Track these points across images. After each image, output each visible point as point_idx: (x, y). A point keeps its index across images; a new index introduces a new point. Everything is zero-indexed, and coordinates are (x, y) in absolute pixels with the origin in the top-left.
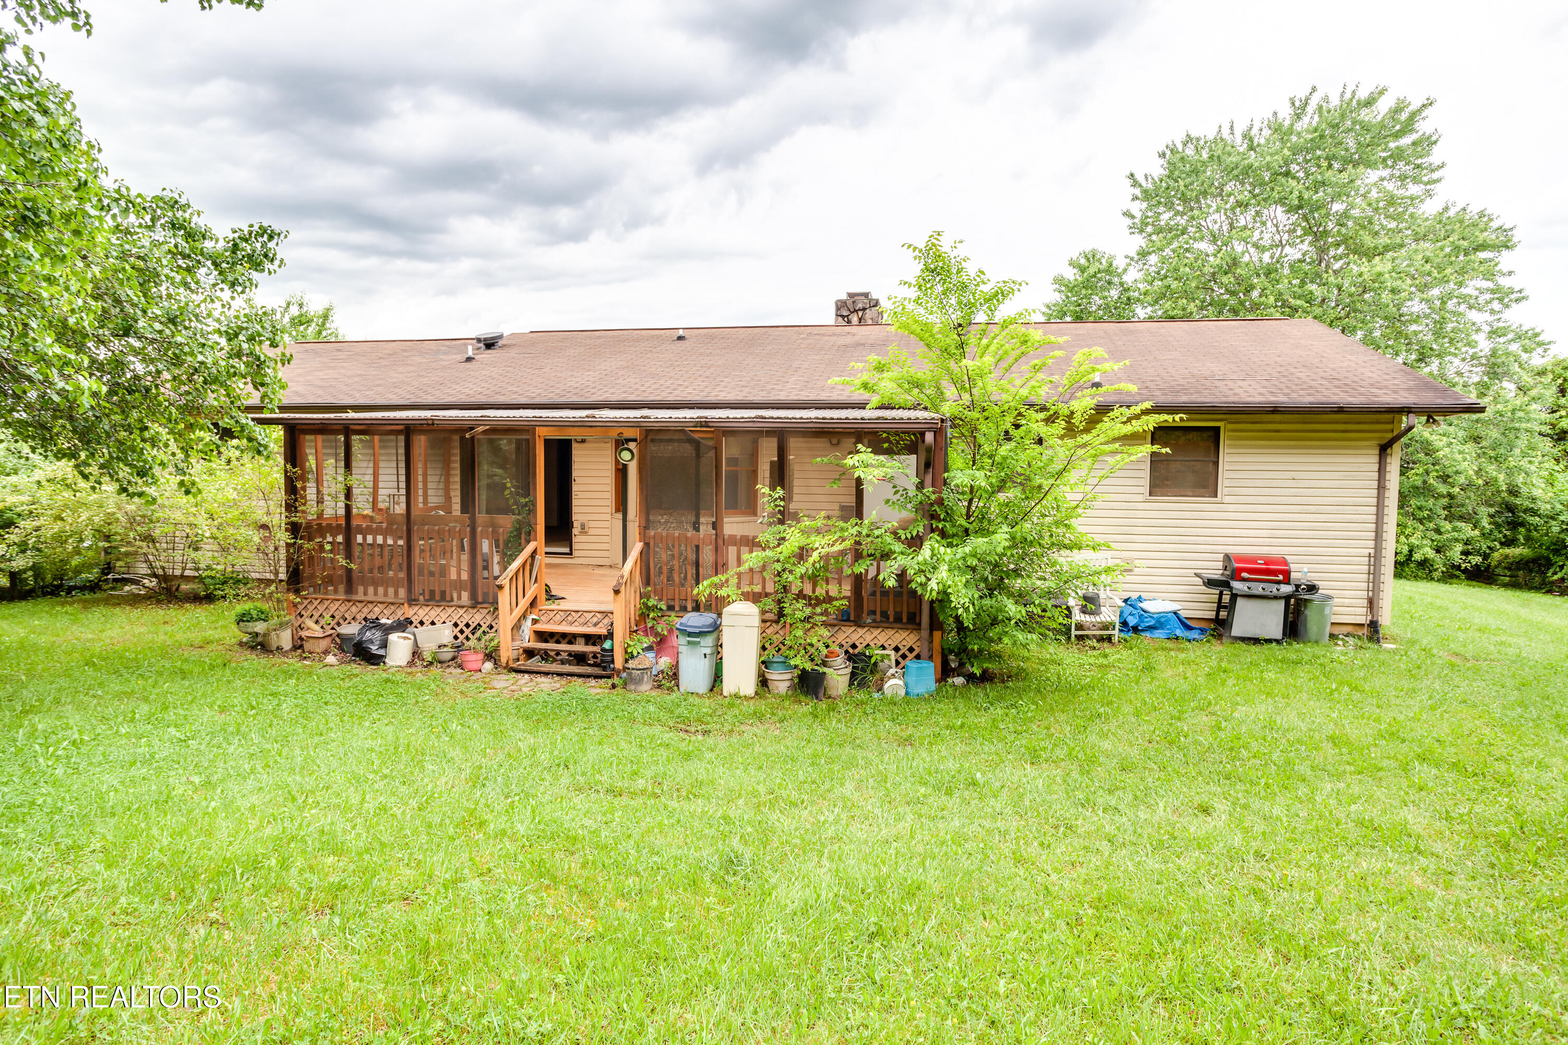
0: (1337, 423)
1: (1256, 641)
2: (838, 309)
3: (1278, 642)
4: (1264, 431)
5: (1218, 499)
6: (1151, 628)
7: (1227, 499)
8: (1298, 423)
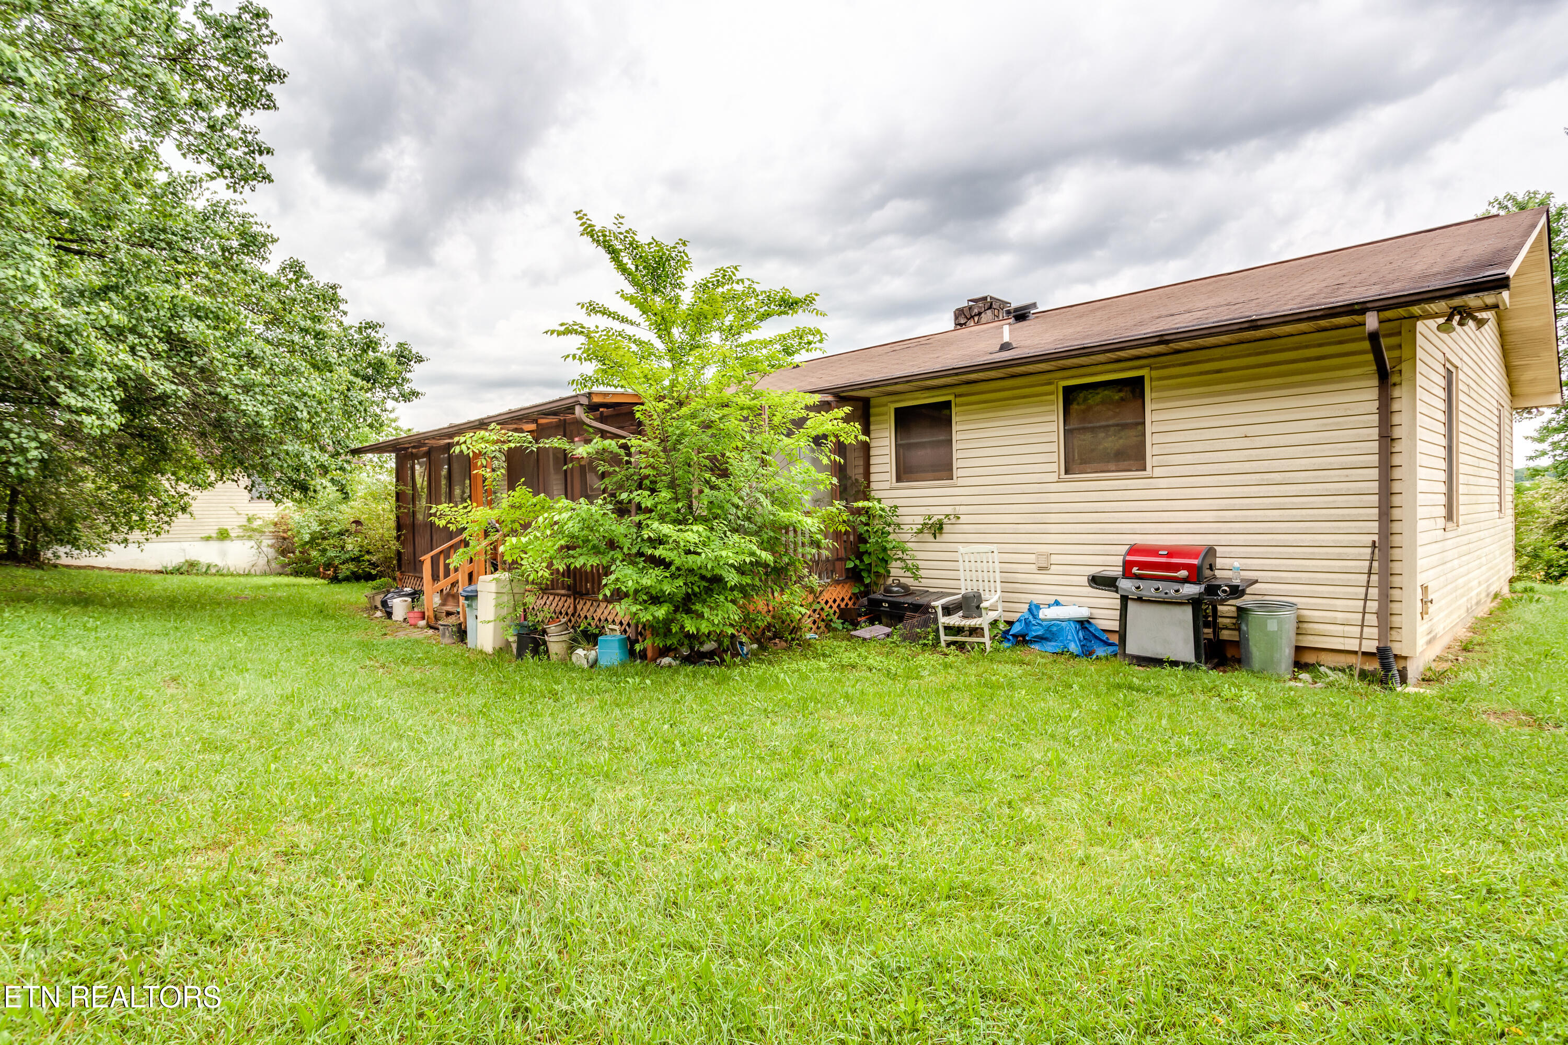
0: (1307, 347)
1: (1157, 662)
2: (956, 318)
3: (1187, 665)
4: (1201, 373)
5: (1148, 472)
6: (1040, 639)
7: (1158, 472)
8: (1249, 355)
